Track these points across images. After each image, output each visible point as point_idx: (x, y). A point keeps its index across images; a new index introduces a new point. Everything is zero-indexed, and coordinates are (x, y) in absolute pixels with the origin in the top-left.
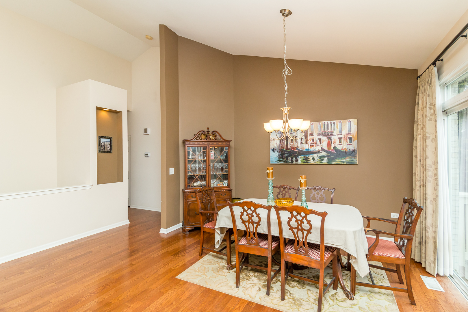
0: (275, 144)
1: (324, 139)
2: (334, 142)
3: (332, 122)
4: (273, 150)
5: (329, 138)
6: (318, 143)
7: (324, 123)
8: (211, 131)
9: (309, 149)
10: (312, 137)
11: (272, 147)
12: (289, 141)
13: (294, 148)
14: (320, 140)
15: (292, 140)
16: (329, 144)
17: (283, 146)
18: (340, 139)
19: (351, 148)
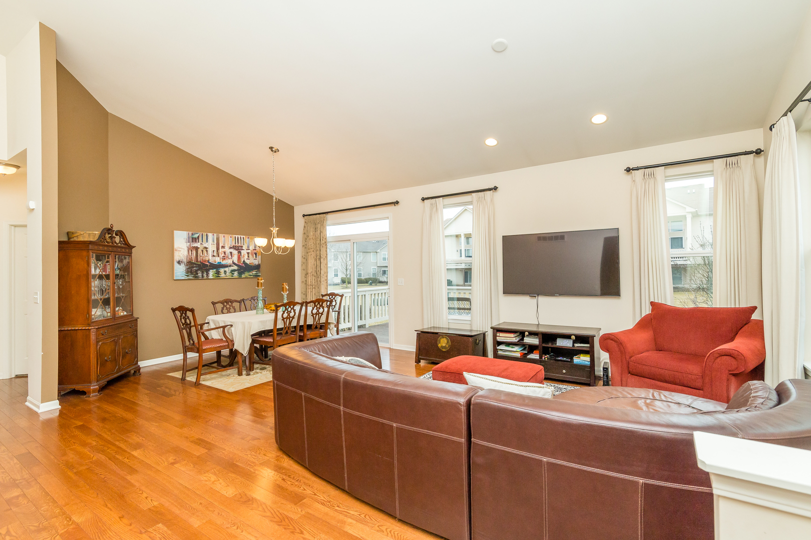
0: (181, 255)
1: (235, 252)
2: (244, 256)
3: (242, 237)
4: (179, 262)
5: (239, 252)
6: (230, 257)
7: (235, 237)
8: (115, 229)
9: (220, 263)
10: (223, 250)
11: (177, 258)
12: (199, 252)
13: (205, 261)
14: (231, 253)
15: (202, 251)
16: (239, 258)
17: (192, 258)
18: (248, 253)
19: (256, 262)
